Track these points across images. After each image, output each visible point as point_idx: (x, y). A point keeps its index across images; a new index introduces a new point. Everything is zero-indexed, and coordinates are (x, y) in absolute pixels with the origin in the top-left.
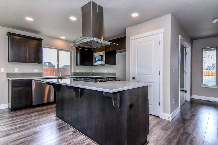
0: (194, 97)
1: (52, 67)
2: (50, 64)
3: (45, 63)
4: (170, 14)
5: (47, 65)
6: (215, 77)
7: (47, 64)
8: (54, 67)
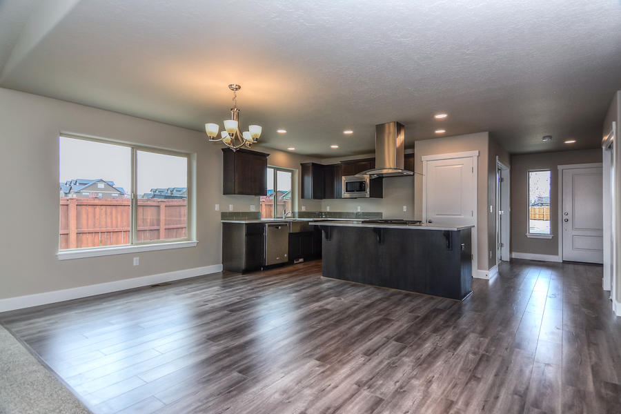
0: (515, 255)
1: (115, 194)
2: (110, 185)
3: (94, 184)
4: (487, 133)
5: (101, 189)
6: (548, 223)
7: (101, 186)
8: (122, 194)
